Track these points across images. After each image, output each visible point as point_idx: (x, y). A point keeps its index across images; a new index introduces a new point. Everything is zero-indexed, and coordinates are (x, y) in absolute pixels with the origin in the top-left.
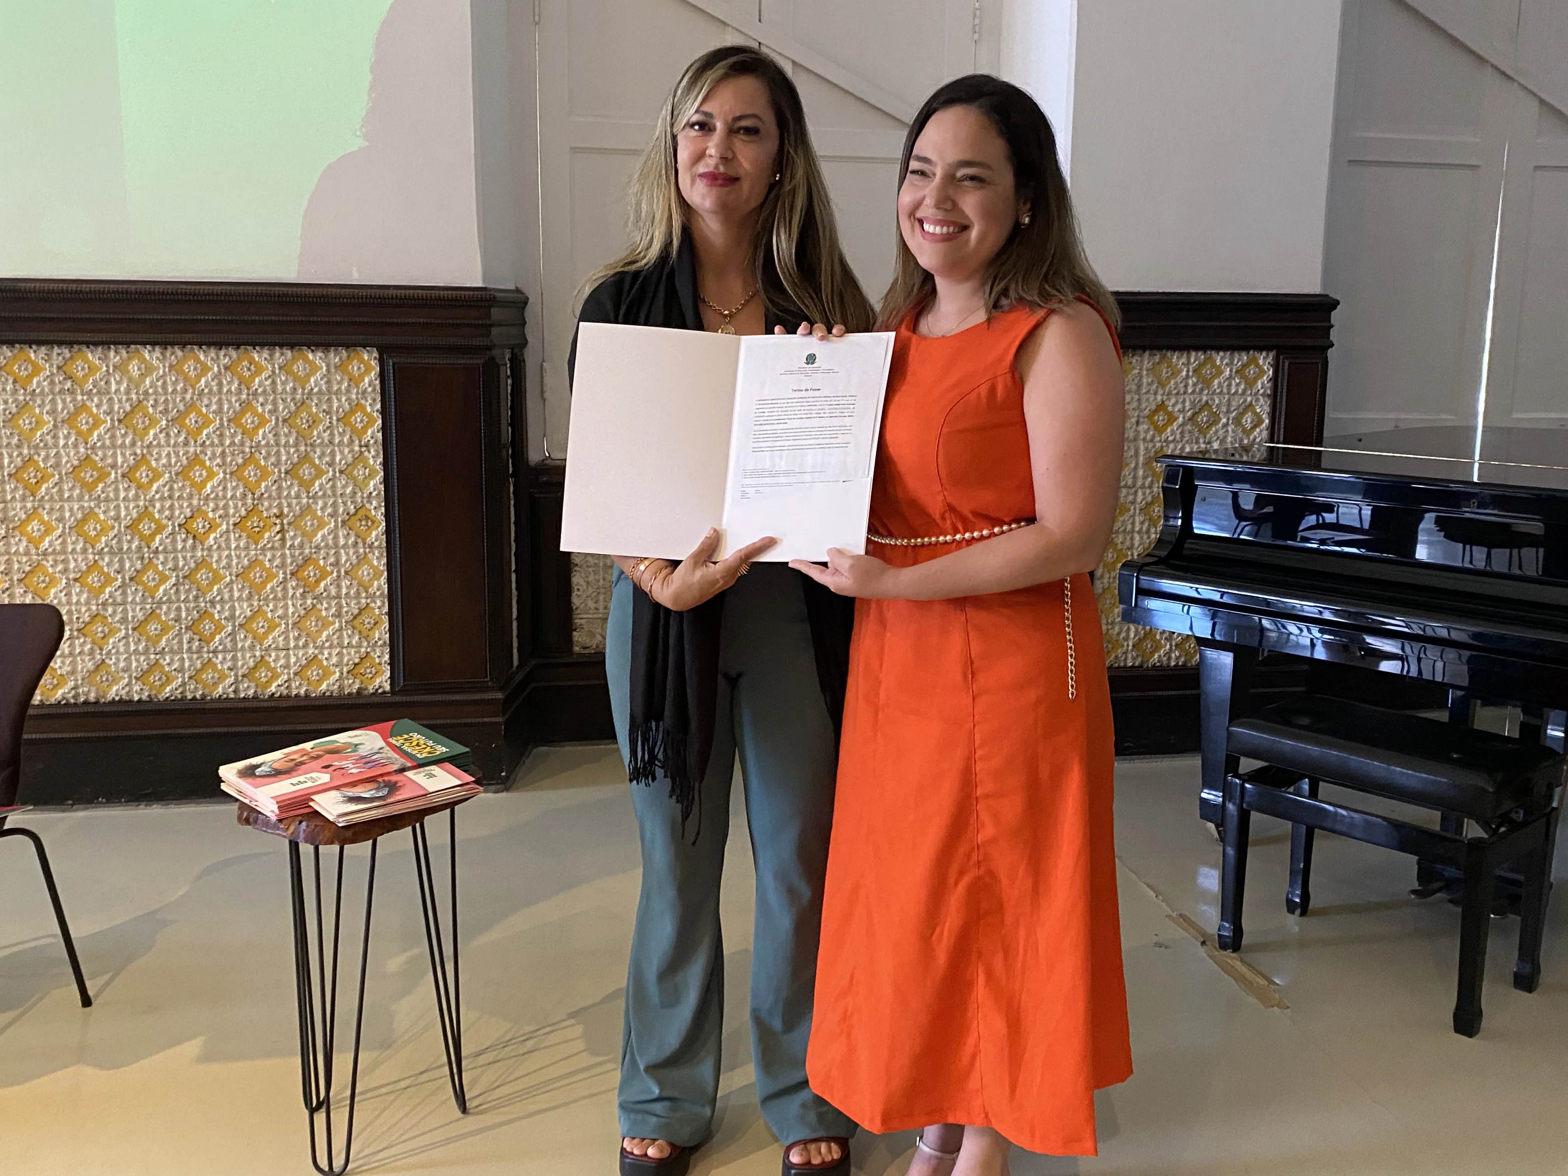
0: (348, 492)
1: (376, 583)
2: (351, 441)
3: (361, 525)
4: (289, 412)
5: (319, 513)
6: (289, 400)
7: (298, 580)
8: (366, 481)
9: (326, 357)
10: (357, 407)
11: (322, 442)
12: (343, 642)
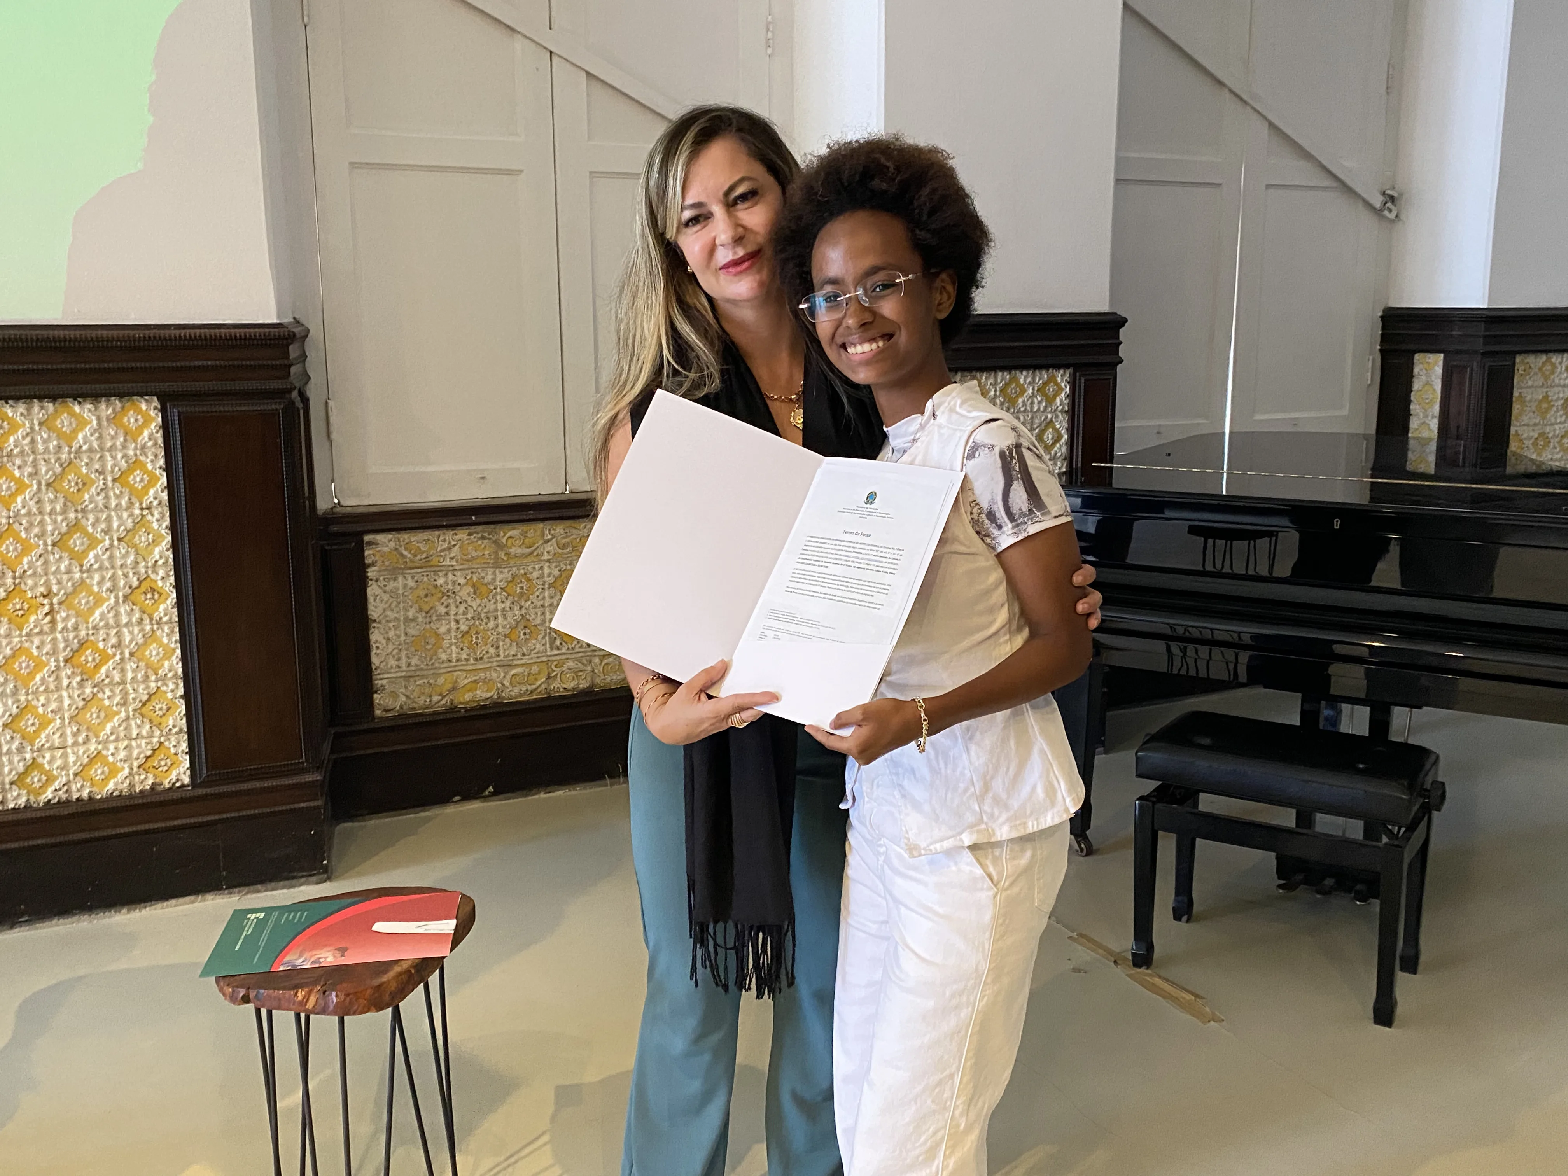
0: (129, 562)
1: (166, 663)
2: (131, 504)
3: (146, 599)
4: (54, 474)
5: (96, 589)
6: (53, 461)
7: (73, 667)
8: (150, 548)
9: (96, 409)
10: (135, 464)
11: (96, 507)
12: (131, 734)
